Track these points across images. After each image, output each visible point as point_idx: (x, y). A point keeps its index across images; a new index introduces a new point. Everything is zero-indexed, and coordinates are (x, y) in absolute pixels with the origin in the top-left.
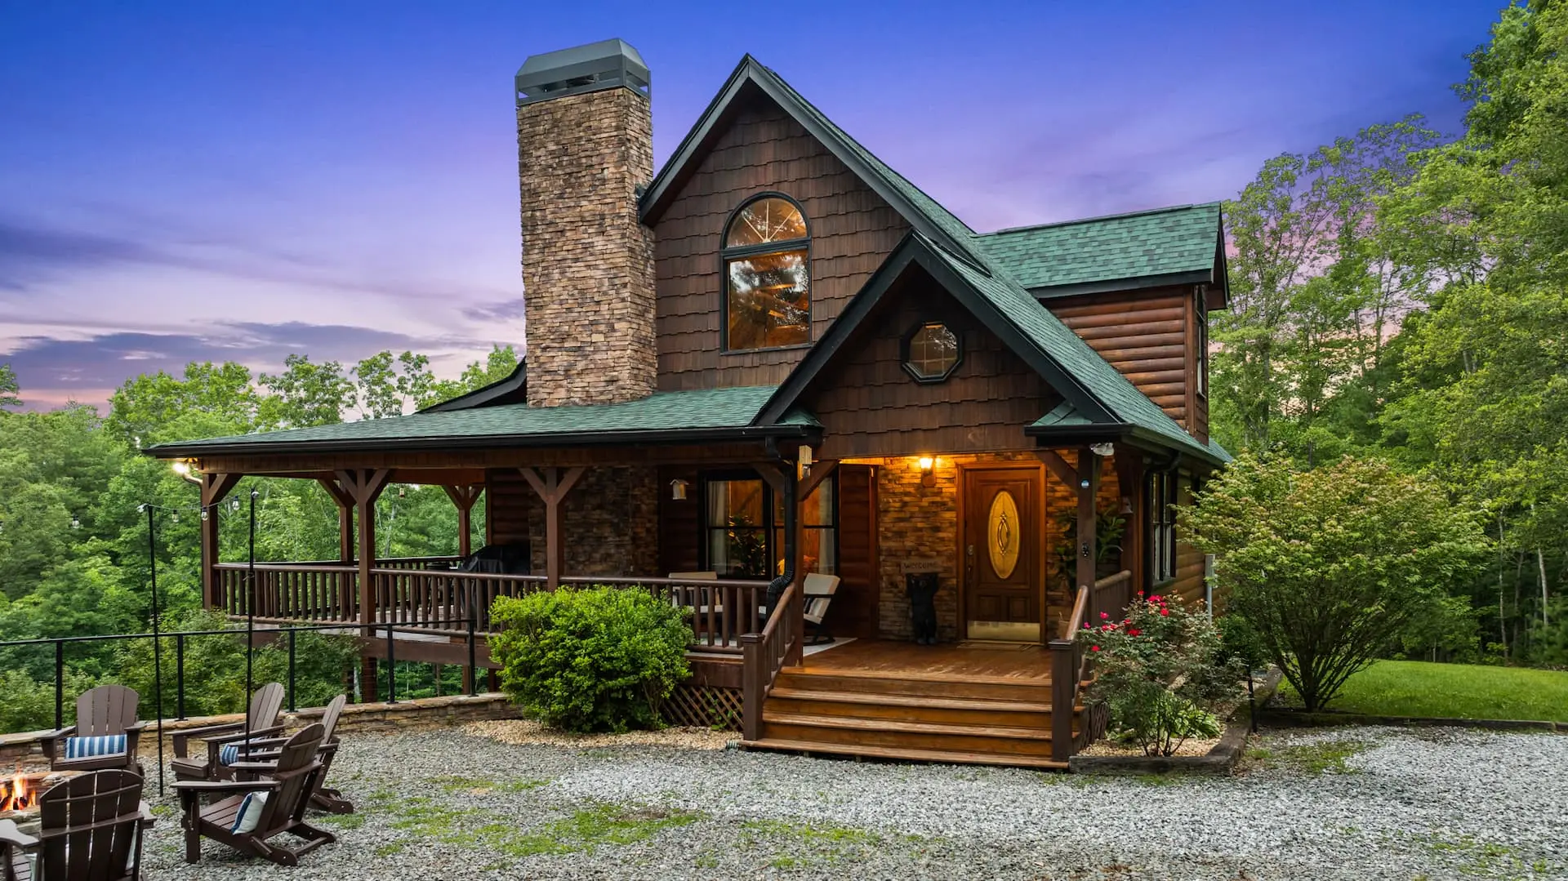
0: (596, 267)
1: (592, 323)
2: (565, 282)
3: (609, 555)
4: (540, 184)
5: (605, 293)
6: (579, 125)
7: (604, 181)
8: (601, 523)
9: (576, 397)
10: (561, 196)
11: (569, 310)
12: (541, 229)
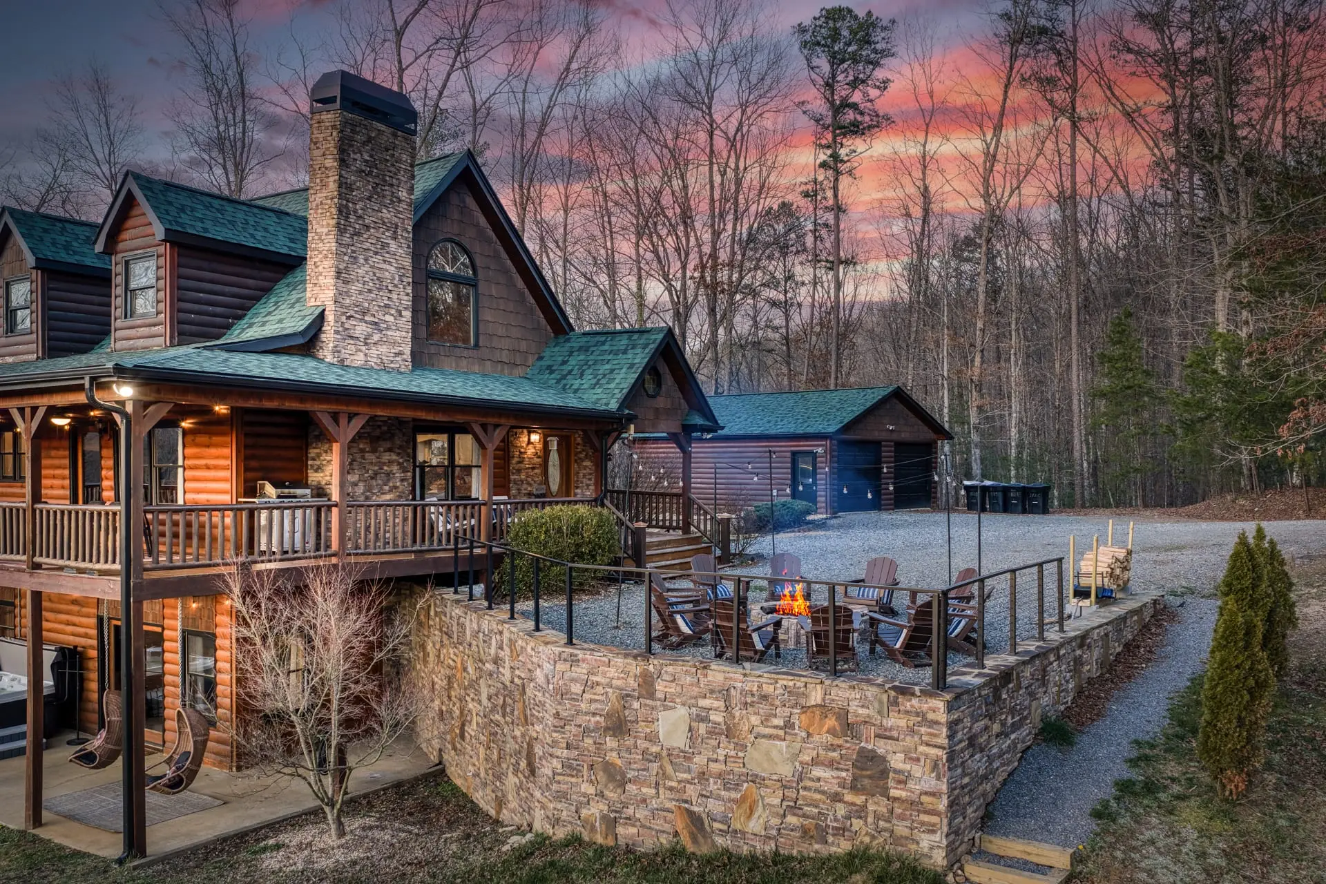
0: (390, 263)
1: (387, 306)
2: (367, 268)
3: (396, 487)
4: (355, 182)
5: (395, 286)
6: (387, 150)
7: (400, 201)
8: (391, 462)
9: (373, 361)
10: (369, 198)
11: (370, 291)
12: (352, 219)
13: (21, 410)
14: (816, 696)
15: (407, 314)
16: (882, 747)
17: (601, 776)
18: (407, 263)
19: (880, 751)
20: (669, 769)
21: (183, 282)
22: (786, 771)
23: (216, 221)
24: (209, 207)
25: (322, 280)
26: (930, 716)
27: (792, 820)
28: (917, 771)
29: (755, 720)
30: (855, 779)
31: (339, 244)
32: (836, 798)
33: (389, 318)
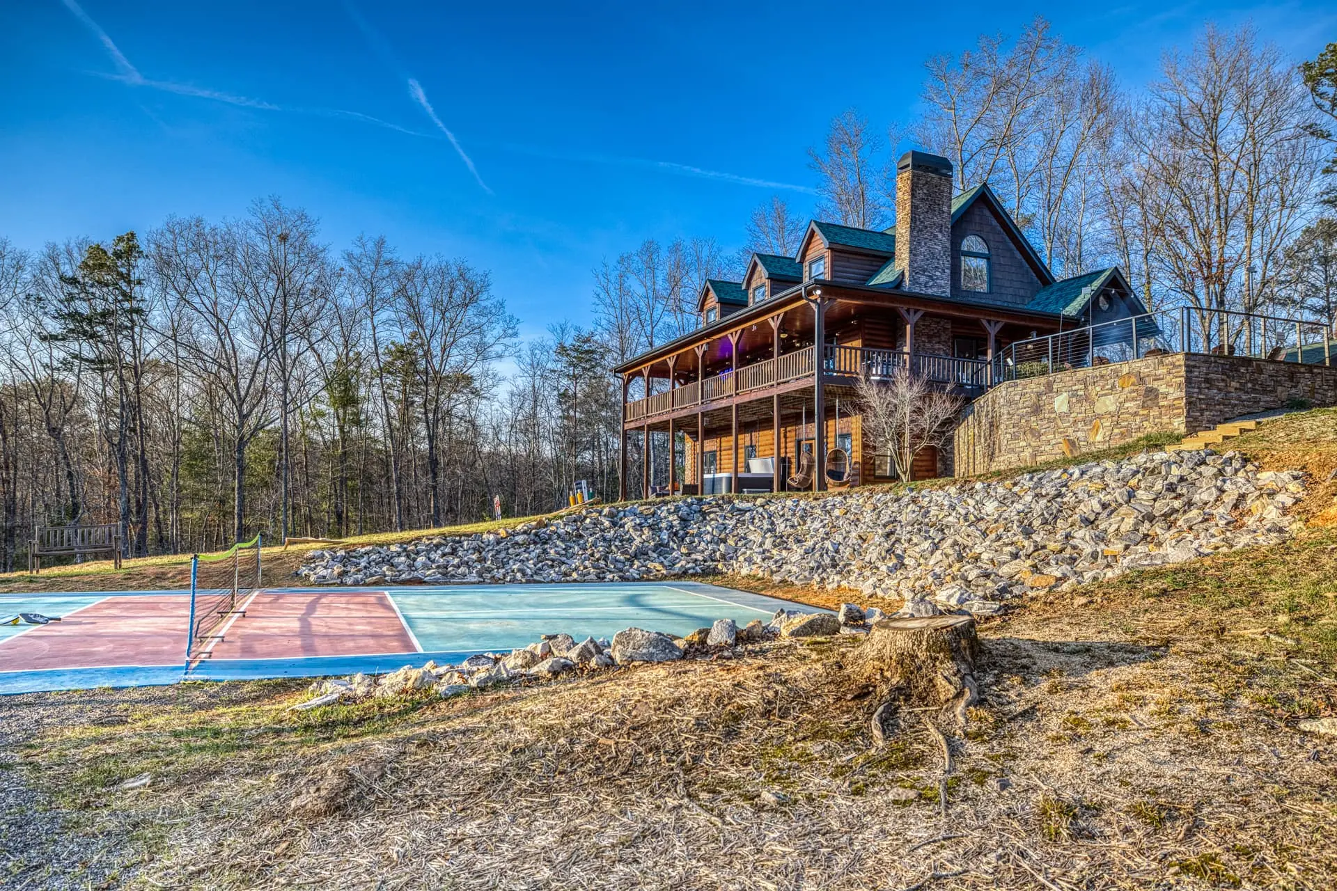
0: (939, 245)
1: (937, 267)
2: (926, 248)
4: (920, 205)
5: (942, 257)
6: (936, 187)
7: (944, 213)
10: (927, 212)
11: (928, 260)
12: (918, 223)
13: (773, 318)
14: (1125, 369)
15: (948, 271)
16: (1155, 385)
17: (1029, 436)
18: (948, 245)
19: (1155, 386)
20: (1060, 423)
21: (837, 268)
22: (1112, 408)
23: (851, 239)
24: (848, 233)
25: (903, 256)
26: (1177, 363)
27: (1116, 431)
28: (1171, 390)
29: (1098, 389)
30: (1144, 402)
31: (911, 236)
32: (1136, 414)
33: (937, 273)
